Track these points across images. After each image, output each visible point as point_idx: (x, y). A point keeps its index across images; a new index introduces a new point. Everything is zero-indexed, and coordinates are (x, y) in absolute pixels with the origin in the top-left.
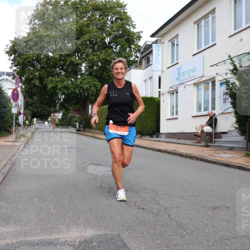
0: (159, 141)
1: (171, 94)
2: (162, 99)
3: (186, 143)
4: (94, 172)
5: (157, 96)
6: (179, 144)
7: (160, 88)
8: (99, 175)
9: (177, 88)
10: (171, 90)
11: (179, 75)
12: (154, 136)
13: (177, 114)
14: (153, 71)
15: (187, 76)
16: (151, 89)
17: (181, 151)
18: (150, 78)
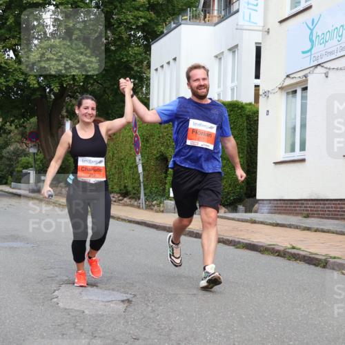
0: (254, 222)
1: (288, 93)
2: (262, 107)
3: (325, 228)
4: (74, 305)
5: (251, 99)
6: (308, 229)
7: (257, 76)
8: (87, 312)
9: (306, 76)
10: (289, 82)
11: (311, 41)
12: (241, 207)
13: (303, 148)
14: (239, 29)
15: (333, 44)
16: (233, 81)
17: (313, 250)
18: (233, 49)
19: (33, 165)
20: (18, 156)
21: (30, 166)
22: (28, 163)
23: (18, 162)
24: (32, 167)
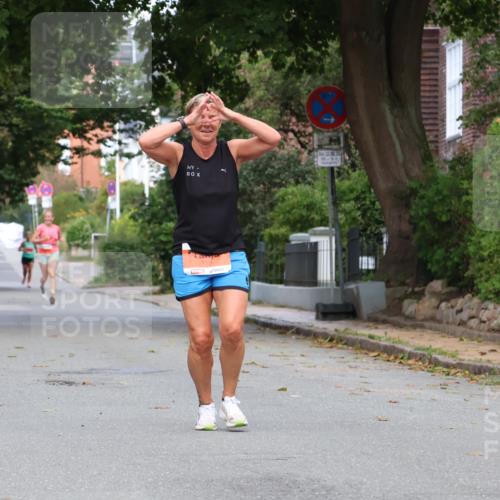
19: (330, 214)
20: (273, 182)
21: (317, 218)
22: (310, 207)
23: (272, 206)
24: (324, 222)
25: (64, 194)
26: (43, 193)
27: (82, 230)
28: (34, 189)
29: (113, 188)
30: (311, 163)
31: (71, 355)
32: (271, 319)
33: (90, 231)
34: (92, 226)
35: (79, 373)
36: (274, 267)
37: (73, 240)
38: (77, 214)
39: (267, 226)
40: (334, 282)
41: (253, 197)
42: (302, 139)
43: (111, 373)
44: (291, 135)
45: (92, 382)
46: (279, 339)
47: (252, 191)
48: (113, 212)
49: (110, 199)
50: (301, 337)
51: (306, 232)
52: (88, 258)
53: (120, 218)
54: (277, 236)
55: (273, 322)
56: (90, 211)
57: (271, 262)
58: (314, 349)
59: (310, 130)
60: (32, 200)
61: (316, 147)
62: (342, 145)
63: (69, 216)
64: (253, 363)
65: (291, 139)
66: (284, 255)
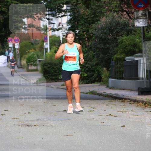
25: (25, 42)
26: (15, 42)
27: (33, 58)
28: (11, 40)
29: (46, 39)
30: (134, 25)
31: (29, 113)
32: (118, 95)
33: (37, 58)
34: (38, 56)
35: (33, 121)
36: (119, 72)
37: (29, 62)
38: (30, 51)
39: (115, 54)
40: (146, 78)
41: (109, 41)
42: (130, 15)
43: (47, 121)
44: (125, 13)
45: (38, 125)
46: (122, 104)
47: (108, 39)
48: (46, 49)
49: (45, 43)
50: (132, 102)
51: (133, 56)
52: (36, 70)
53: (50, 52)
54: (120, 58)
55: (119, 96)
56: (36, 49)
57: (117, 70)
58: (137, 108)
59: (133, 10)
60: (11, 45)
61: (135, 18)
62: (147, 17)
63: (27, 52)
64: (110, 115)
65: (125, 15)
66: (123, 66)
